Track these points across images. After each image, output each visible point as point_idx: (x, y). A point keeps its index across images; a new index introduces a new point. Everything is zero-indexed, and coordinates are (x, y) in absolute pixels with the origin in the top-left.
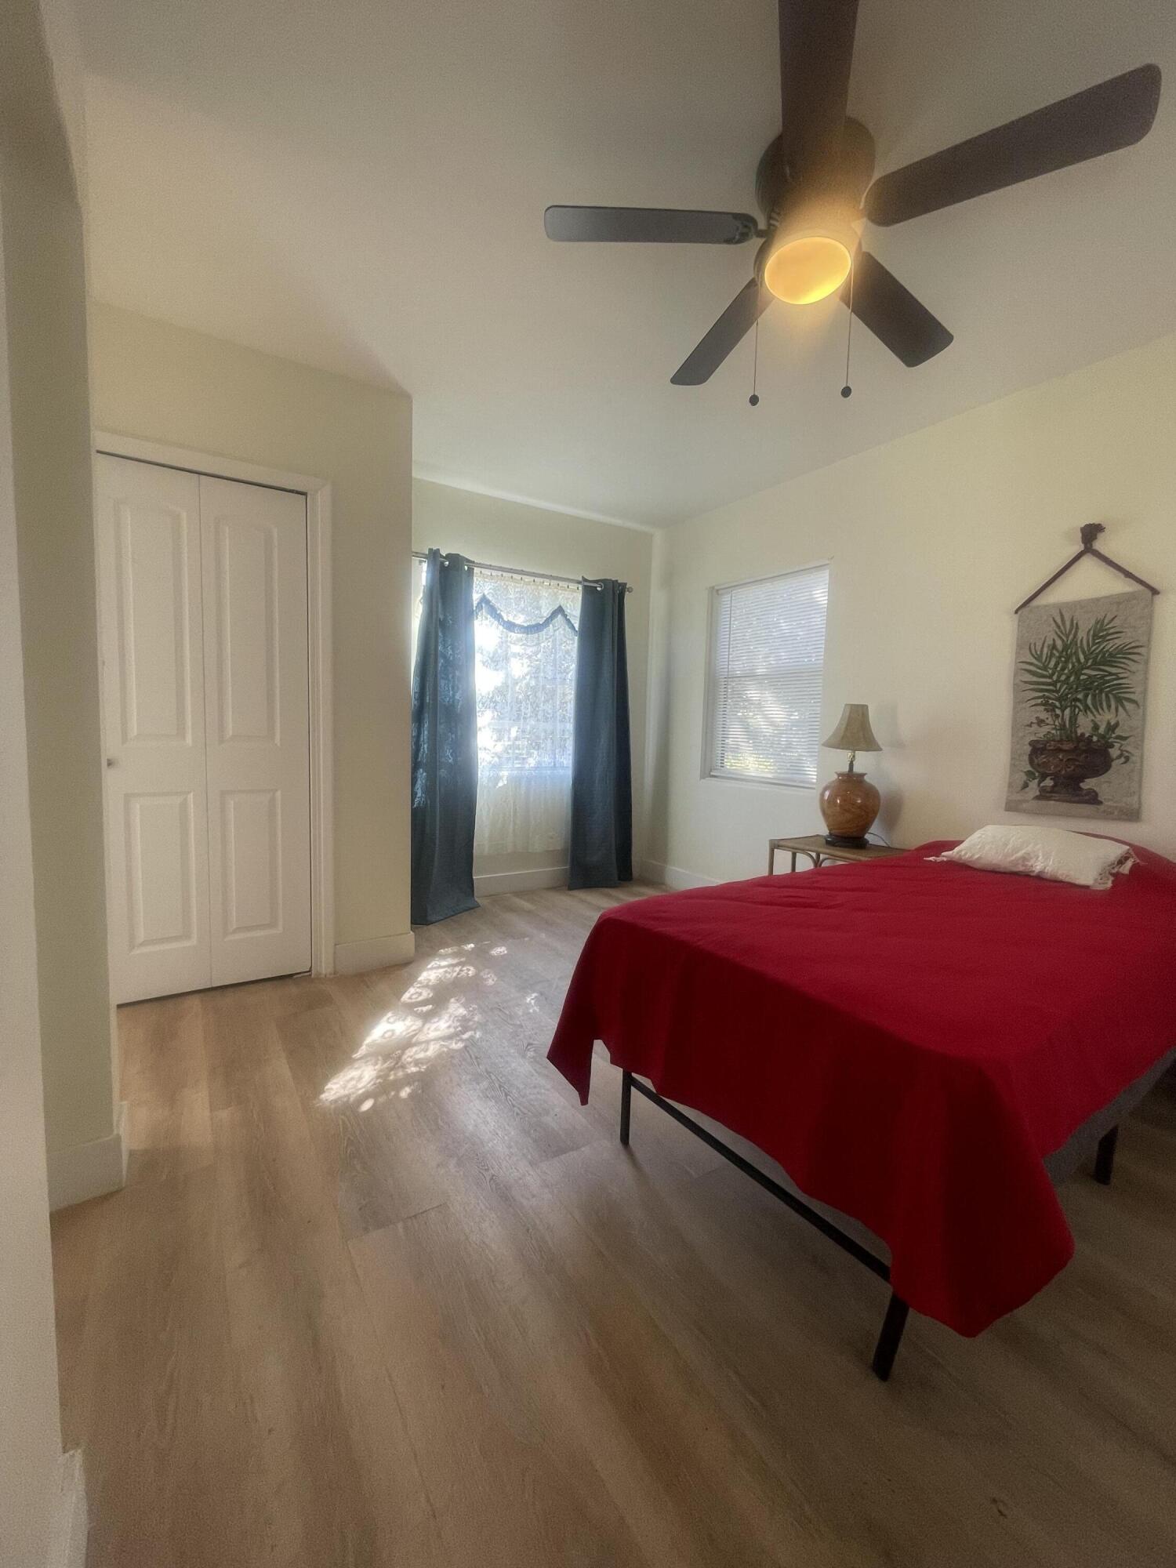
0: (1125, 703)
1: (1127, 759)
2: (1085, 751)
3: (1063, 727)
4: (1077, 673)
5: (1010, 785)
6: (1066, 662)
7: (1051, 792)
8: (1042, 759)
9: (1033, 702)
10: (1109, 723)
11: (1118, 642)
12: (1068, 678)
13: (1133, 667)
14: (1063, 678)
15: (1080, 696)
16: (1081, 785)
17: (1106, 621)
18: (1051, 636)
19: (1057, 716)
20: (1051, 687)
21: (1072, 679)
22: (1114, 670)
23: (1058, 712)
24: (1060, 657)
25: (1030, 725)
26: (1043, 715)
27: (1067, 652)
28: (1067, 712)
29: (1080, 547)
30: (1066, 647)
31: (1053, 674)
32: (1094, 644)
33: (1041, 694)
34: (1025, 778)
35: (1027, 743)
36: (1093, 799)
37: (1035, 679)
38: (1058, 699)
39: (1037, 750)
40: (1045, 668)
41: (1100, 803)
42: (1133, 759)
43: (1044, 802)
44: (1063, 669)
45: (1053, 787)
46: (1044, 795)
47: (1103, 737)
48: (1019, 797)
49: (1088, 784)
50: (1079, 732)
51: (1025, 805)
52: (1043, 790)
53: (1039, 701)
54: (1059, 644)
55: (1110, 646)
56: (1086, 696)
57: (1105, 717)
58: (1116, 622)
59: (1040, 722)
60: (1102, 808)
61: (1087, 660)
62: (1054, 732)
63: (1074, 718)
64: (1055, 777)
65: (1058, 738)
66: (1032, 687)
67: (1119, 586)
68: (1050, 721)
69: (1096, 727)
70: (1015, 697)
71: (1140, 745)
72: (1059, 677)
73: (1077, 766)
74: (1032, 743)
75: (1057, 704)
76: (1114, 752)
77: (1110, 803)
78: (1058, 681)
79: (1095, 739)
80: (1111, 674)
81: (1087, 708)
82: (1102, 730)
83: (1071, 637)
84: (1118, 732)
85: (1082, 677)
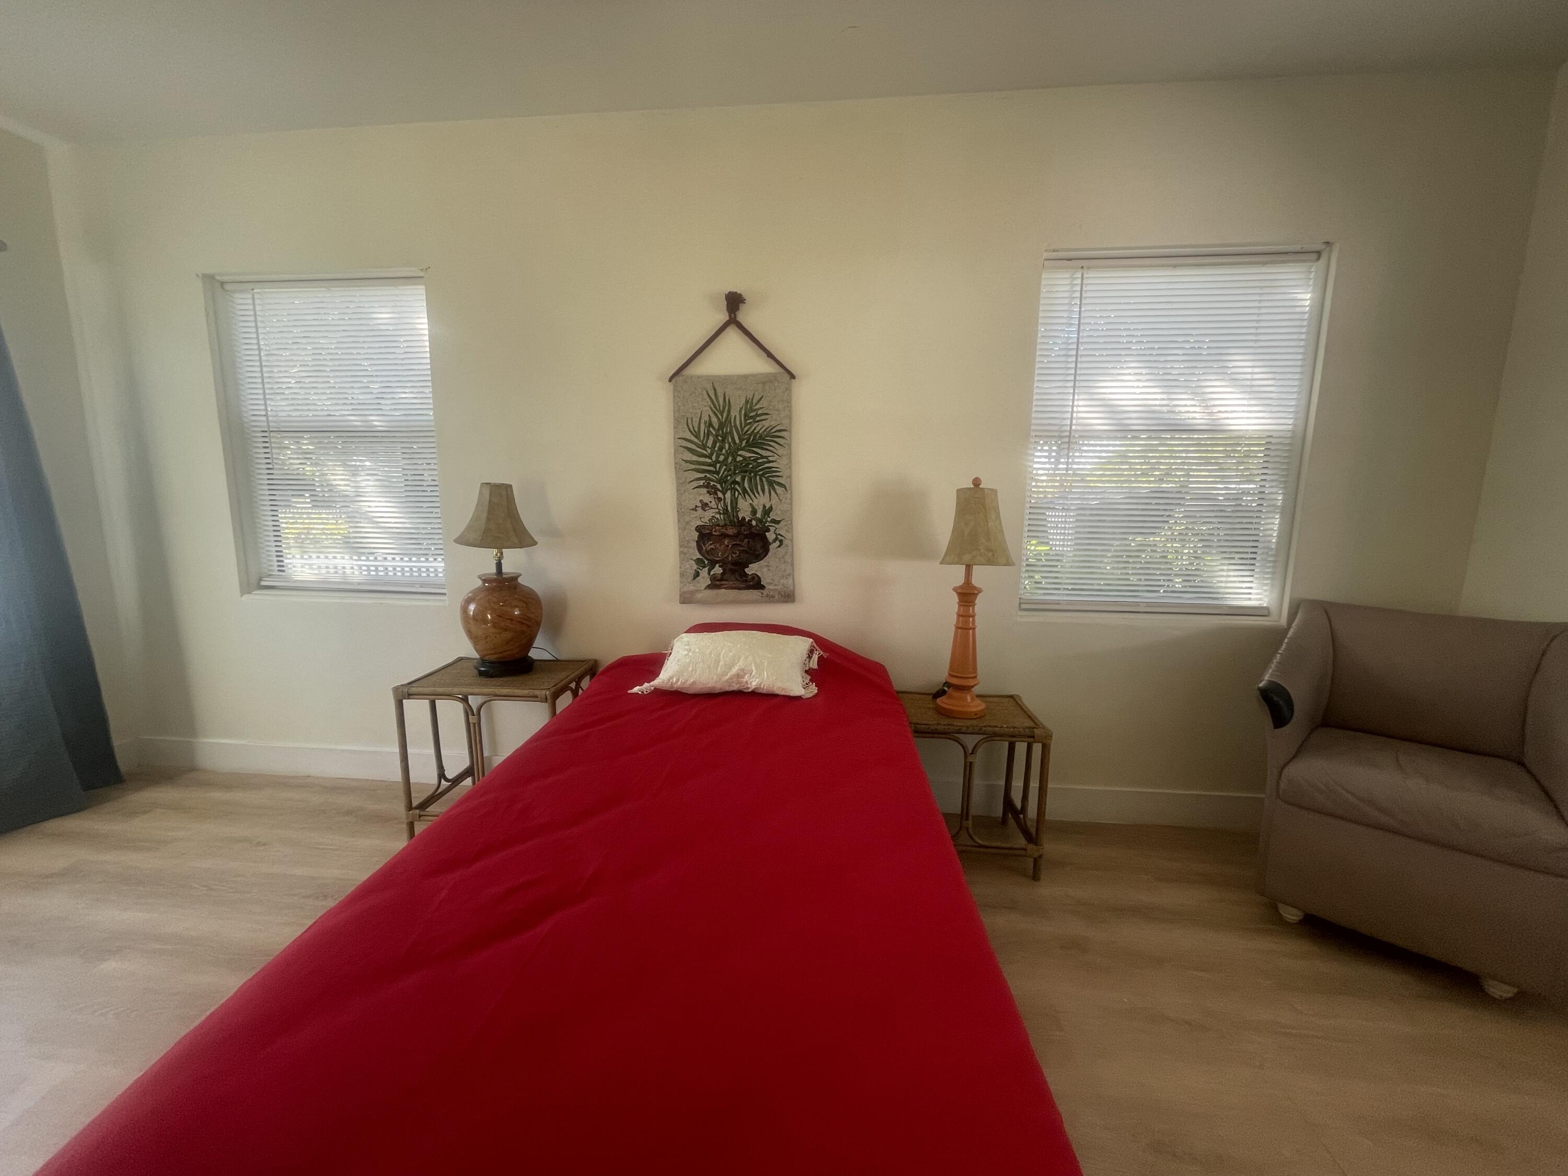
0: (776, 487)
1: (781, 541)
2: (746, 536)
3: (726, 511)
4: (733, 453)
5: (682, 575)
6: (723, 441)
7: (721, 580)
8: (709, 546)
9: (695, 484)
10: (764, 507)
11: (766, 424)
12: (726, 459)
13: (780, 451)
14: (722, 458)
15: (738, 479)
16: (746, 570)
17: (754, 402)
18: (707, 413)
19: (719, 499)
20: (711, 468)
21: (730, 459)
22: (764, 453)
23: (720, 495)
24: (717, 436)
25: (695, 509)
26: (707, 498)
27: (722, 431)
28: (728, 495)
29: (723, 317)
30: (722, 425)
31: (712, 454)
32: (746, 425)
33: (703, 475)
34: (695, 567)
35: (693, 529)
36: (756, 584)
37: (695, 458)
38: (719, 482)
39: (704, 535)
40: (704, 447)
41: (763, 587)
42: (785, 542)
43: (715, 592)
44: (721, 449)
45: (723, 574)
46: (716, 583)
47: (760, 521)
48: (691, 587)
49: (752, 569)
50: (740, 516)
51: (699, 596)
52: (713, 578)
53: (701, 483)
54: (714, 420)
55: (760, 427)
56: (743, 479)
57: (761, 501)
58: (763, 403)
59: (705, 506)
60: (765, 592)
61: (741, 440)
62: (718, 516)
63: (734, 501)
64: (723, 564)
65: (722, 523)
66: (693, 467)
67: (759, 366)
68: (713, 504)
69: (754, 512)
70: (678, 478)
71: (790, 529)
72: (718, 457)
73: (741, 552)
74: (698, 529)
75: (719, 486)
76: (770, 536)
77: (771, 587)
78: (717, 461)
79: (754, 523)
80: (762, 457)
81: (745, 490)
82: (759, 515)
83: (725, 415)
84: (773, 516)
85: (739, 459)
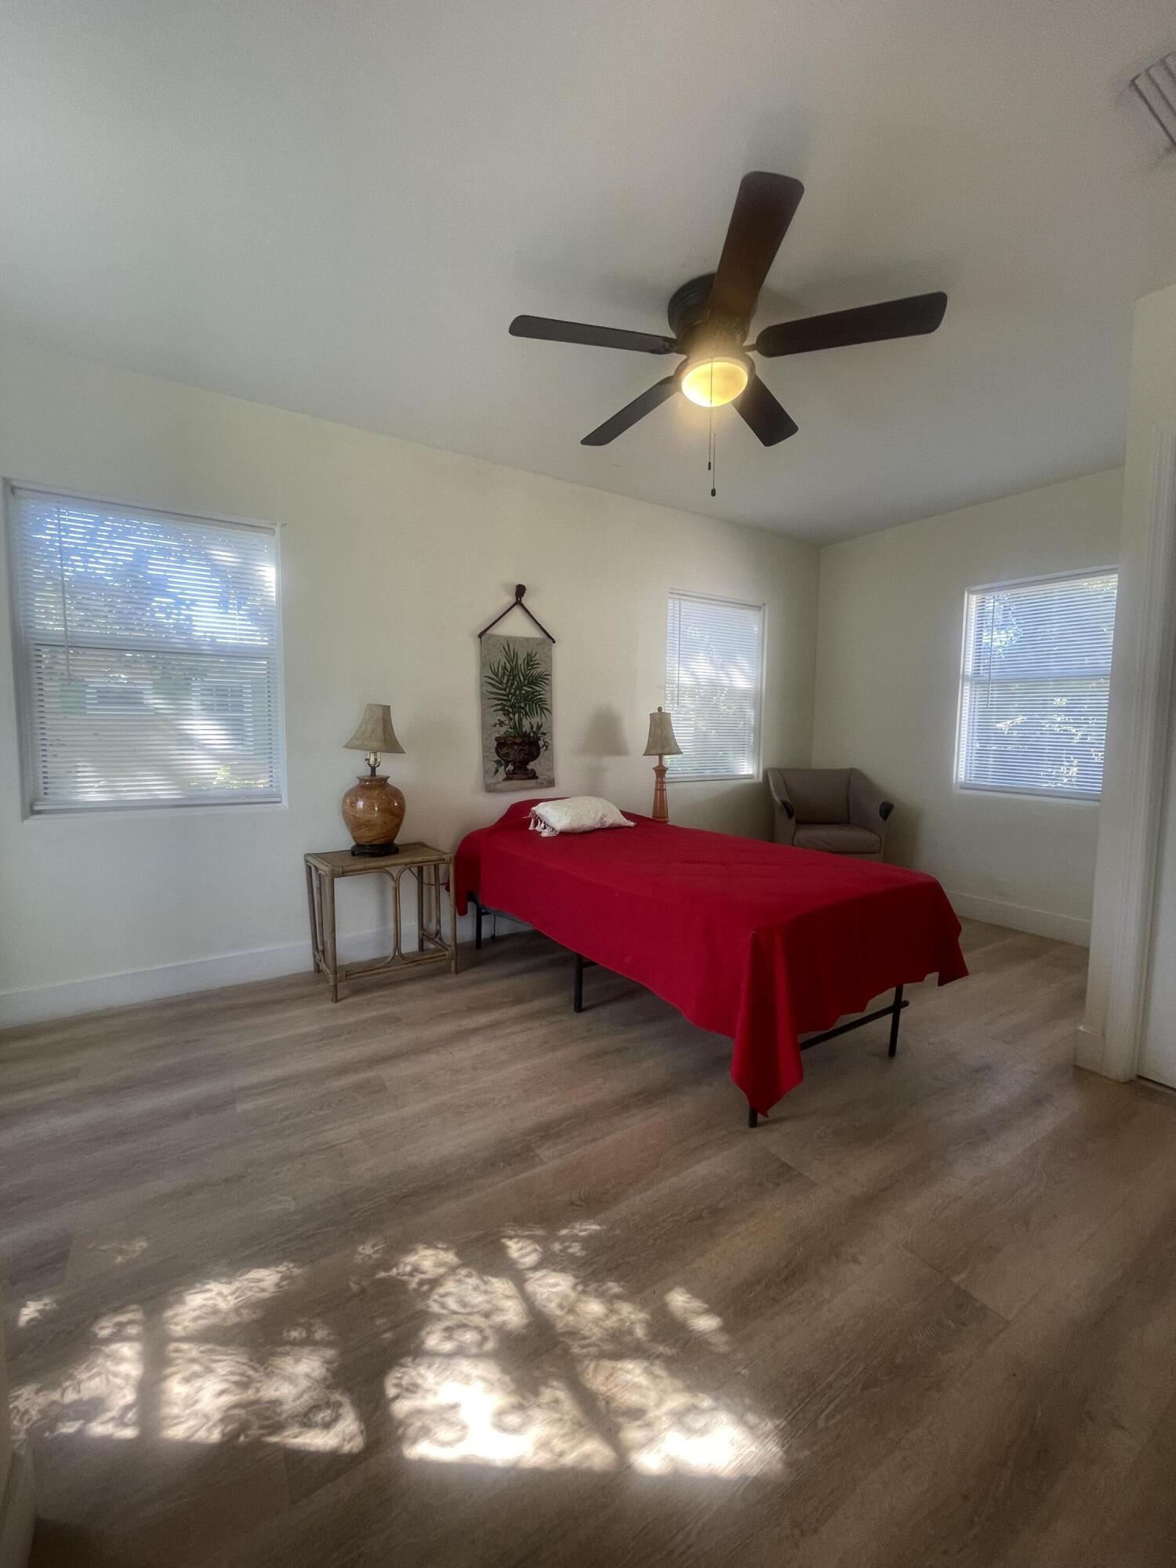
0: (545, 711)
1: (547, 747)
2: (527, 744)
3: (515, 727)
4: (520, 688)
5: (486, 772)
6: (513, 679)
7: (513, 773)
8: (504, 751)
9: (495, 708)
10: (538, 723)
11: (539, 670)
12: (515, 691)
13: (547, 688)
14: (512, 691)
15: (523, 705)
16: (528, 766)
17: (533, 655)
18: (503, 660)
19: (511, 719)
20: (505, 698)
21: (518, 692)
22: (538, 689)
23: (511, 716)
24: (510, 676)
25: (495, 726)
26: (503, 718)
27: (513, 672)
28: (517, 715)
29: (514, 599)
30: (512, 669)
31: (506, 688)
32: (528, 670)
33: (500, 702)
34: (495, 766)
35: (493, 739)
36: (533, 776)
37: (496, 690)
38: (511, 707)
39: (501, 744)
40: (501, 683)
41: (537, 778)
42: (549, 747)
43: (510, 782)
44: (512, 685)
45: (514, 769)
46: (509, 777)
47: (535, 733)
48: (494, 780)
49: (531, 766)
50: (524, 730)
51: (499, 786)
52: (508, 773)
53: (499, 707)
54: (508, 665)
55: (535, 672)
56: (525, 705)
57: (535, 720)
58: (537, 657)
59: (501, 723)
60: (539, 780)
61: (525, 680)
62: (510, 730)
63: (520, 720)
64: (514, 763)
65: (512, 735)
66: (494, 696)
67: (534, 632)
68: (507, 722)
69: (532, 727)
70: (483, 705)
71: (551, 739)
72: (510, 691)
73: (525, 754)
74: (497, 739)
75: (511, 710)
76: (541, 743)
77: (542, 777)
78: (510, 693)
79: (532, 735)
80: (537, 691)
81: (527, 714)
82: (534, 729)
83: (515, 662)
84: (542, 730)
85: (523, 692)
